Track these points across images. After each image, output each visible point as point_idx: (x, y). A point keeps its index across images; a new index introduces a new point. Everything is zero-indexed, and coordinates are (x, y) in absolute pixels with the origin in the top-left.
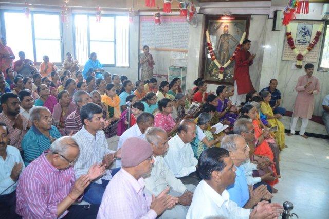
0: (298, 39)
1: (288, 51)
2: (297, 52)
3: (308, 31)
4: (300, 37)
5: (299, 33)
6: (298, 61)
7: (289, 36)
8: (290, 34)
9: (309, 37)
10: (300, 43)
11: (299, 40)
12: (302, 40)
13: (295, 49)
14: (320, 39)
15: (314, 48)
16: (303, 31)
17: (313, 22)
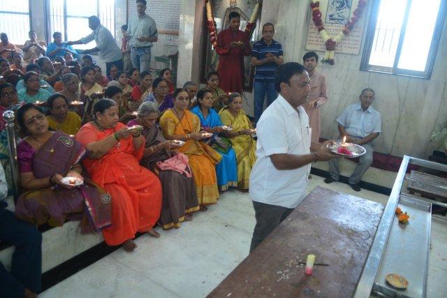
0: (330, 13)
1: (313, 35)
2: (325, 36)
4: (333, 11)
5: (333, 4)
6: (327, 52)
7: (314, 9)
8: (317, 4)
10: (333, 21)
11: (331, 16)
12: (336, 16)
13: (323, 31)
14: (364, 14)
15: (354, 29)
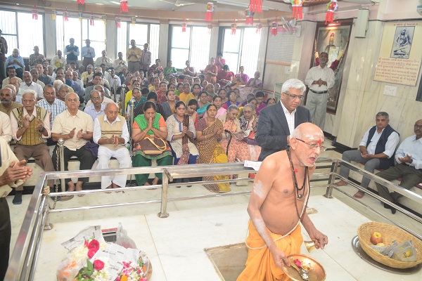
0: (394, 49)
3: (408, 37)
9: (408, 46)
10: (397, 57)
16: (402, 36)
17: (415, 22)
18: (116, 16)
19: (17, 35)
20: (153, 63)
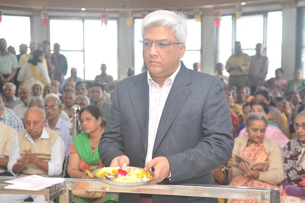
18: (214, 8)
19: (83, 51)
20: (271, 75)
